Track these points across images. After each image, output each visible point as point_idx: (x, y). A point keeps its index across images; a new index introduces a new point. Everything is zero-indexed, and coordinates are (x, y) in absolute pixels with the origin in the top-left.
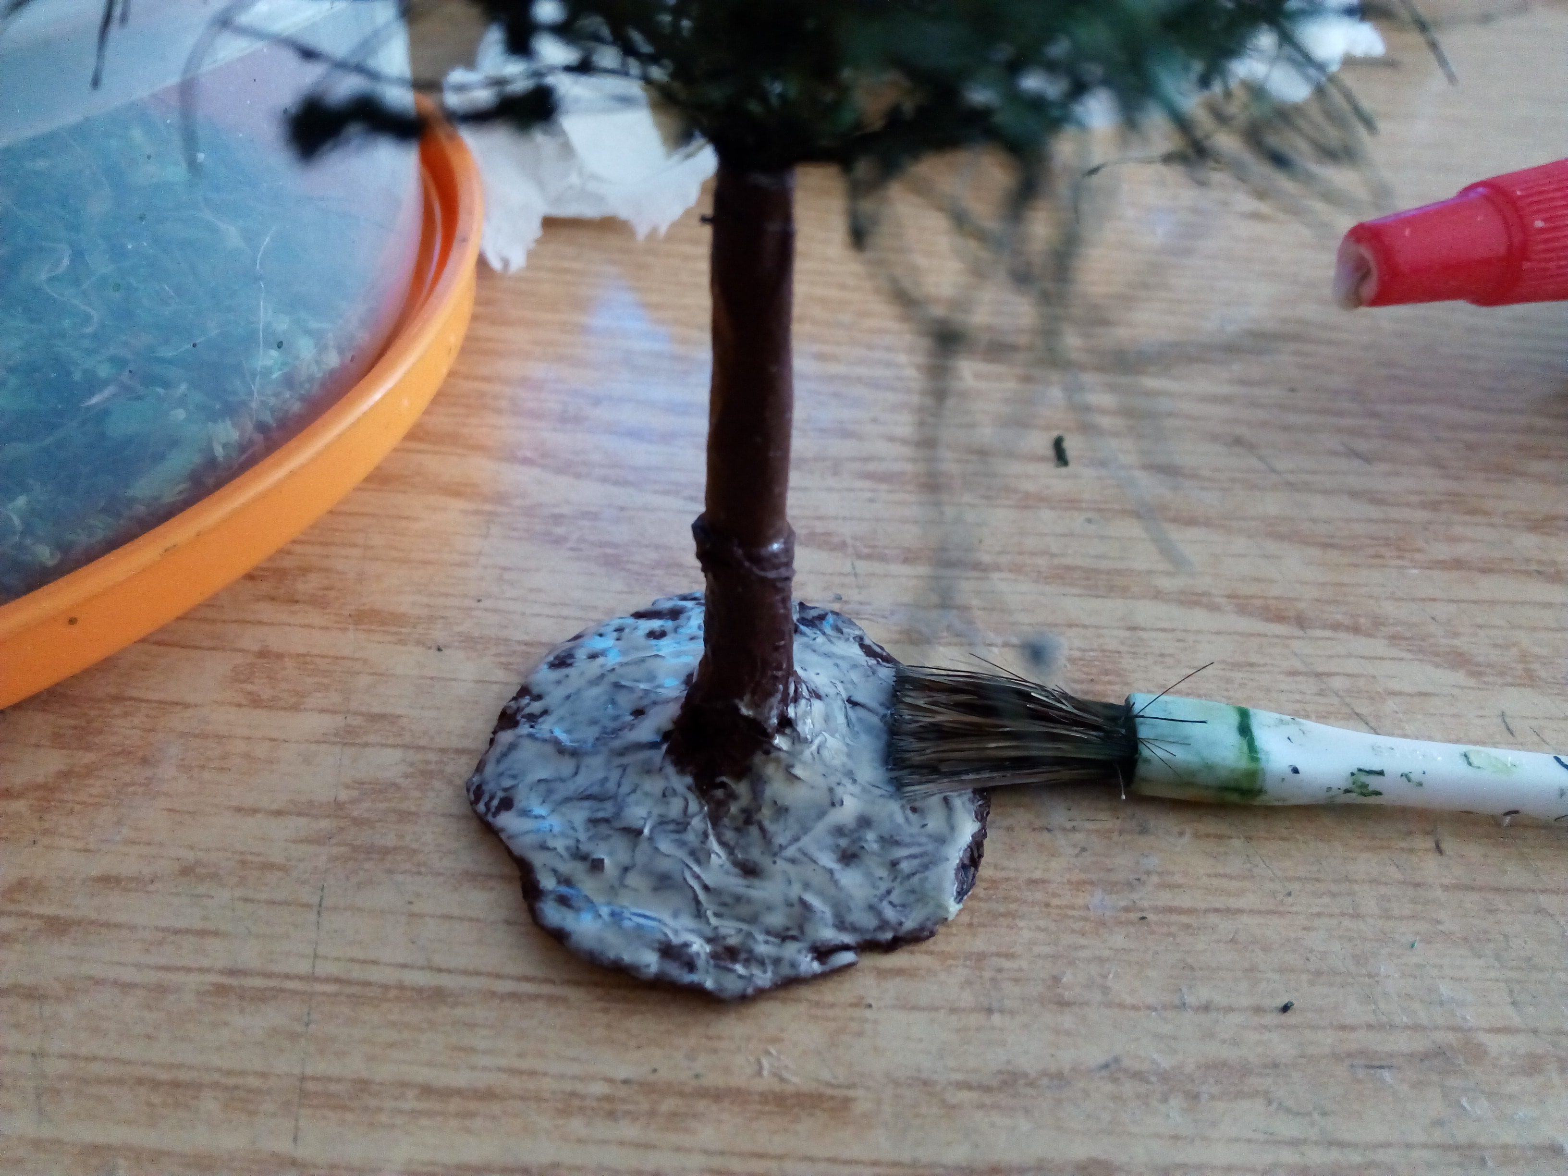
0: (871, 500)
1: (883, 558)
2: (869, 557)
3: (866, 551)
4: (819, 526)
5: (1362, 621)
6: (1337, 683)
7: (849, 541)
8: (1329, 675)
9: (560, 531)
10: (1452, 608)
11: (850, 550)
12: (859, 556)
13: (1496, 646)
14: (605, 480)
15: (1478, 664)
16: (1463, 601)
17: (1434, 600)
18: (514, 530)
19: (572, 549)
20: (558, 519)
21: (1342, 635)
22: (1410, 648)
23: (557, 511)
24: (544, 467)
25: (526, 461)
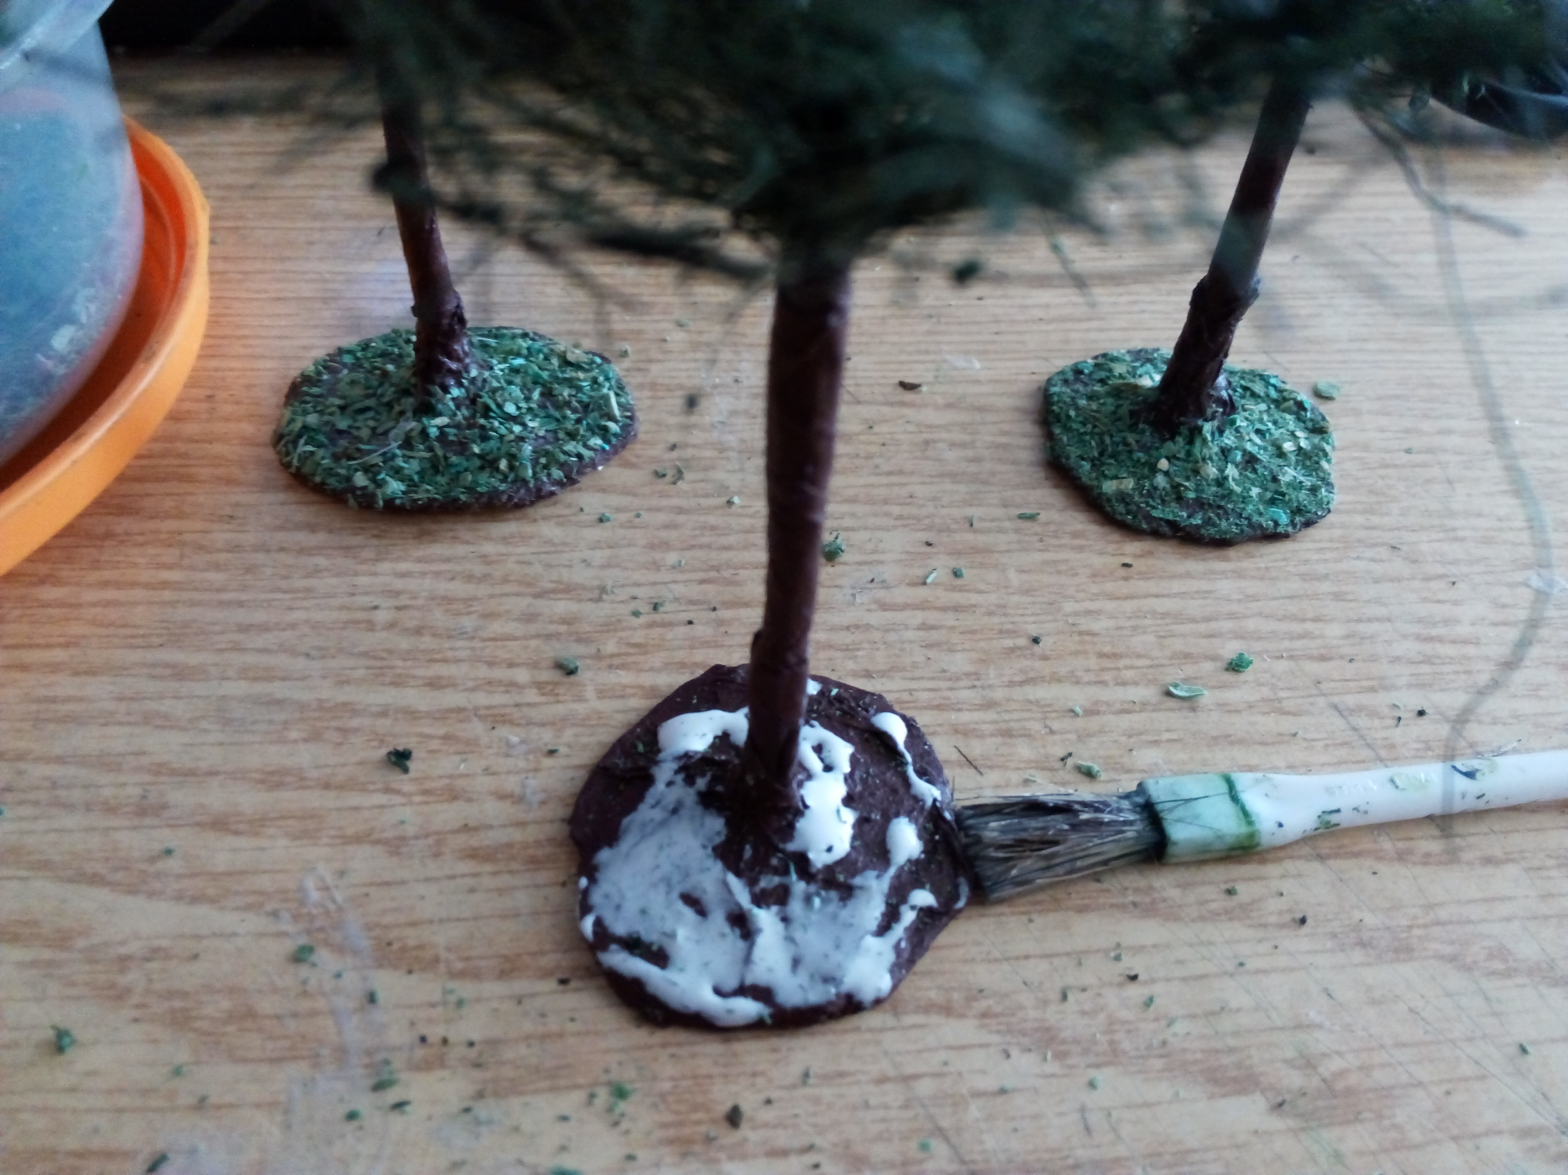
0: (472, 890)
1: (476, 975)
2: (461, 975)
3: (459, 965)
4: (412, 937)
5: (956, 996)
6: (924, 1088)
7: (443, 954)
8: (916, 1077)
9: (124, 980)
10: (1043, 966)
11: (442, 968)
12: (454, 975)
13: (1084, 1013)
14: (179, 897)
15: (1064, 1042)
16: (1057, 955)
17: (1027, 957)
18: (73, 984)
19: (138, 1006)
20: (124, 962)
21: (935, 1019)
22: (1000, 1027)
23: (123, 950)
24: (113, 885)
25: (95, 880)
